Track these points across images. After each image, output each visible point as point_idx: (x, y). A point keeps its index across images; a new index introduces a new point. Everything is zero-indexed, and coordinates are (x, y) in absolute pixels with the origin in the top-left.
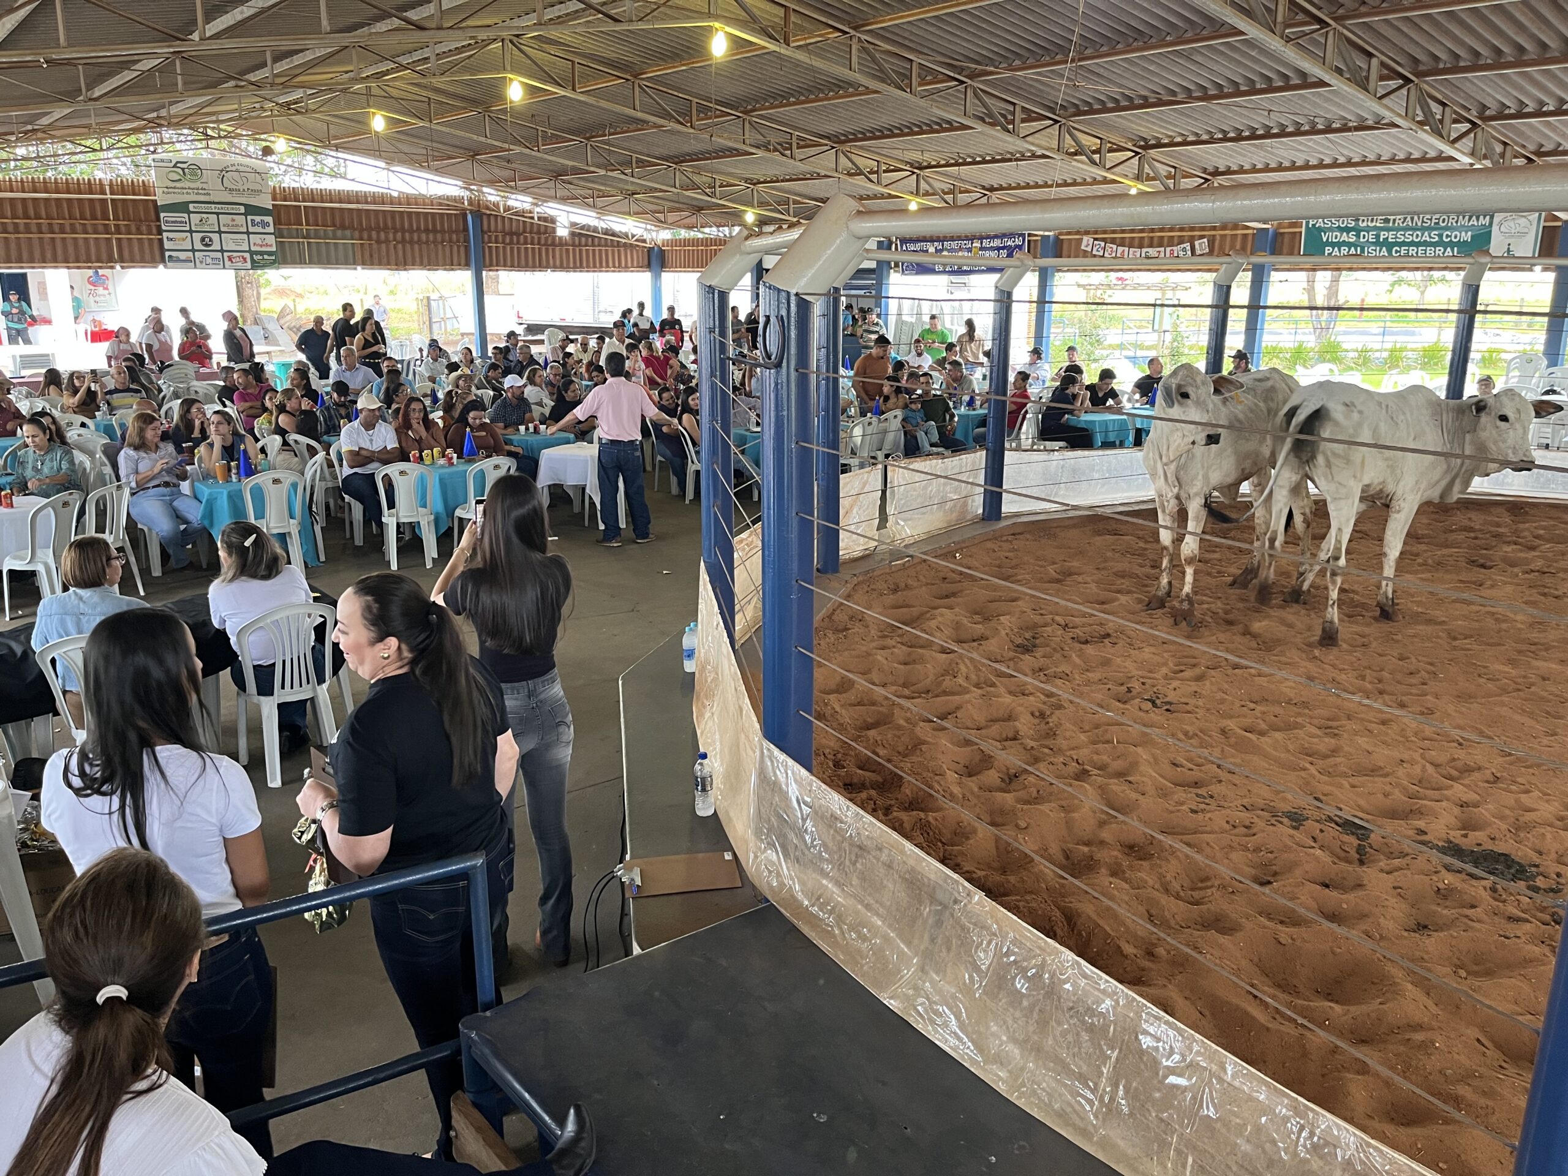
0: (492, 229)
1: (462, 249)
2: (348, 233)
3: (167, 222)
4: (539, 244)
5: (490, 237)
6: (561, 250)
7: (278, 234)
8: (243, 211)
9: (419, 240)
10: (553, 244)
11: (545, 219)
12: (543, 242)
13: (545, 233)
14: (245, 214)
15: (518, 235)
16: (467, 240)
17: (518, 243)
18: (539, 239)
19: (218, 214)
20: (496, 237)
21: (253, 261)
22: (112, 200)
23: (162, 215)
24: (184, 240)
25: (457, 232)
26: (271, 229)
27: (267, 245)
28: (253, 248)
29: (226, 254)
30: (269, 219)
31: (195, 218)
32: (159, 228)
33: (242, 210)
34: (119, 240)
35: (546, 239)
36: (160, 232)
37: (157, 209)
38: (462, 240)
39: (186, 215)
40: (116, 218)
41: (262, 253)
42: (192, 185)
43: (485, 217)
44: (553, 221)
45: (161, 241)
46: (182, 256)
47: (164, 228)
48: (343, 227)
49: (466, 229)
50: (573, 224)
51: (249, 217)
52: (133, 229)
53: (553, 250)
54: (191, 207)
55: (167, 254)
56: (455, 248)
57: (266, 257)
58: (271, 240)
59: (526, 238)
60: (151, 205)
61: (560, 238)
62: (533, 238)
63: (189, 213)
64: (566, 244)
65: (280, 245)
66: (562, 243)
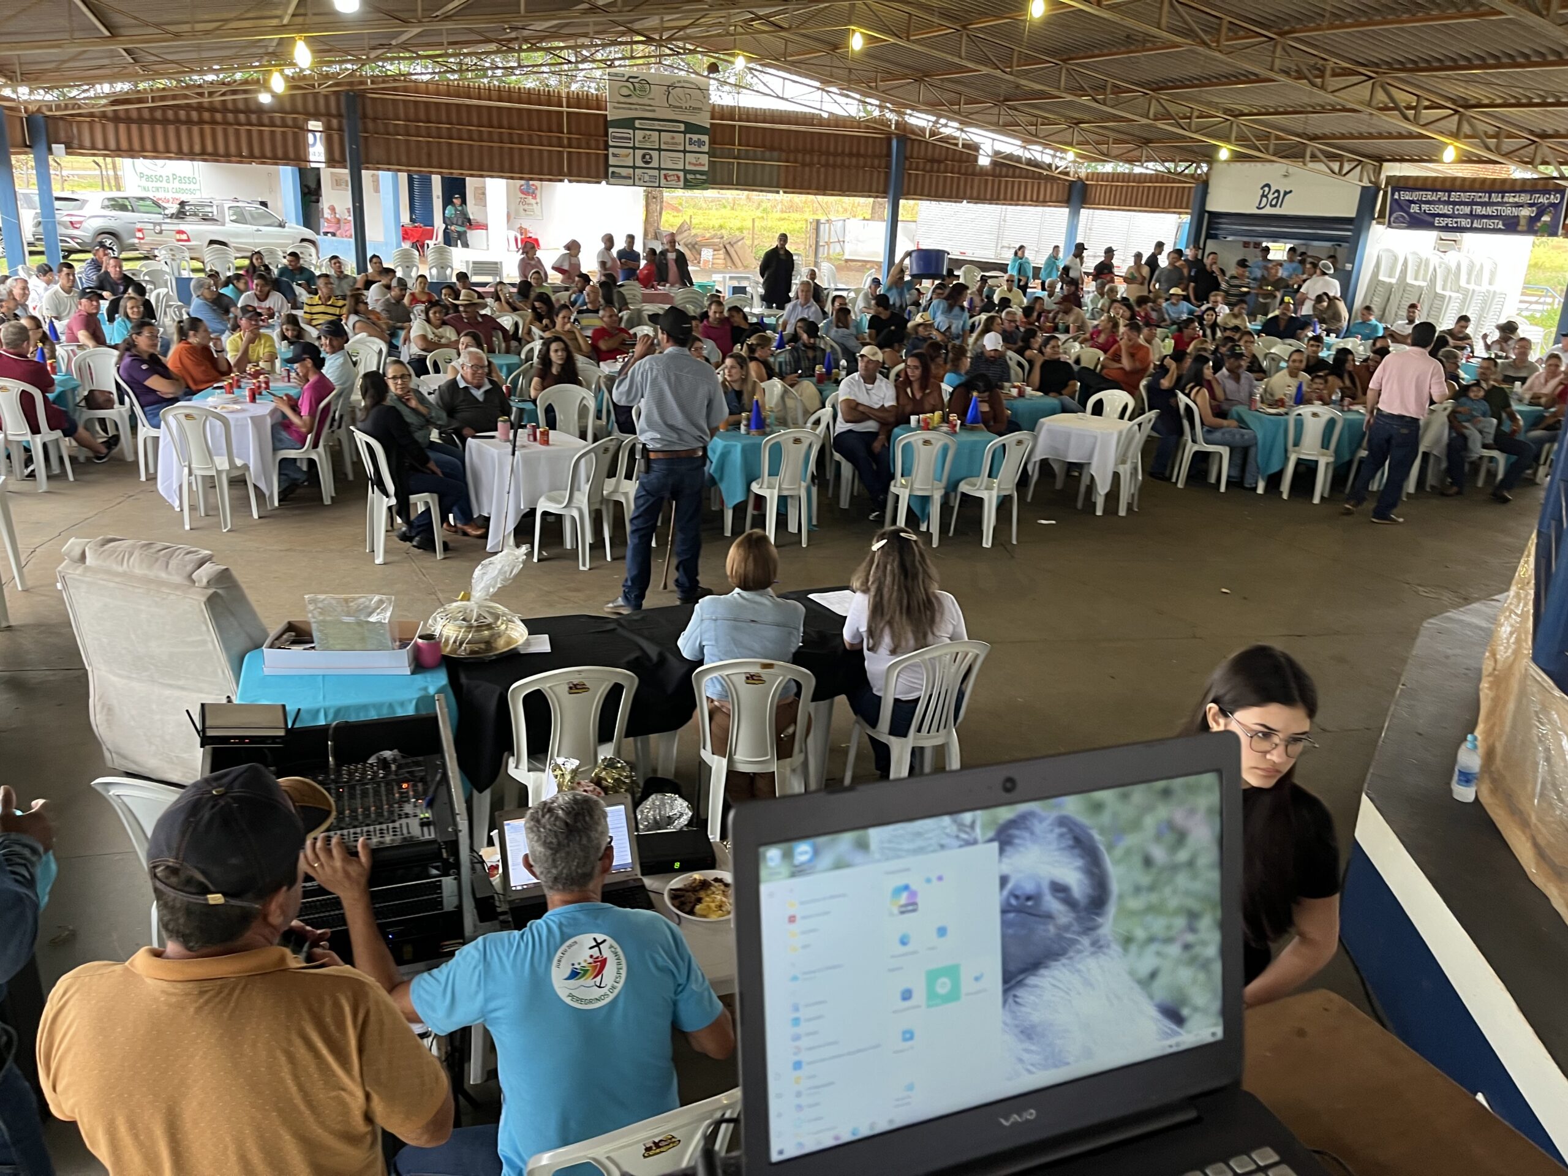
0: (915, 155)
1: (882, 175)
2: (775, 154)
3: (615, 137)
4: (959, 173)
5: (911, 163)
6: (980, 181)
7: (711, 154)
8: (682, 129)
9: (843, 164)
10: (973, 174)
11: (969, 147)
12: (963, 171)
13: (967, 162)
14: (684, 133)
15: (939, 162)
16: (888, 166)
17: (938, 171)
18: (960, 167)
19: (660, 131)
20: (918, 163)
21: (686, 180)
22: (568, 113)
23: (611, 130)
24: (627, 156)
25: (879, 157)
26: (706, 149)
27: (700, 165)
28: (688, 167)
29: (663, 172)
30: (705, 138)
31: (639, 134)
32: (606, 142)
33: (682, 127)
34: (569, 153)
35: (967, 167)
36: (607, 147)
37: (607, 124)
38: (883, 165)
39: (631, 131)
40: (569, 132)
41: (694, 172)
42: (641, 101)
43: (909, 143)
44: (976, 148)
45: (607, 156)
46: (624, 172)
47: (611, 143)
48: (772, 149)
49: (889, 155)
50: (997, 153)
51: (688, 136)
52: (583, 143)
53: (973, 180)
54: (637, 124)
55: (611, 170)
56: (876, 173)
57: (698, 176)
58: (705, 159)
59: (947, 165)
60: (601, 120)
61: (982, 167)
62: (954, 166)
63: (635, 129)
64: (987, 175)
65: (713, 164)
66: (983, 172)
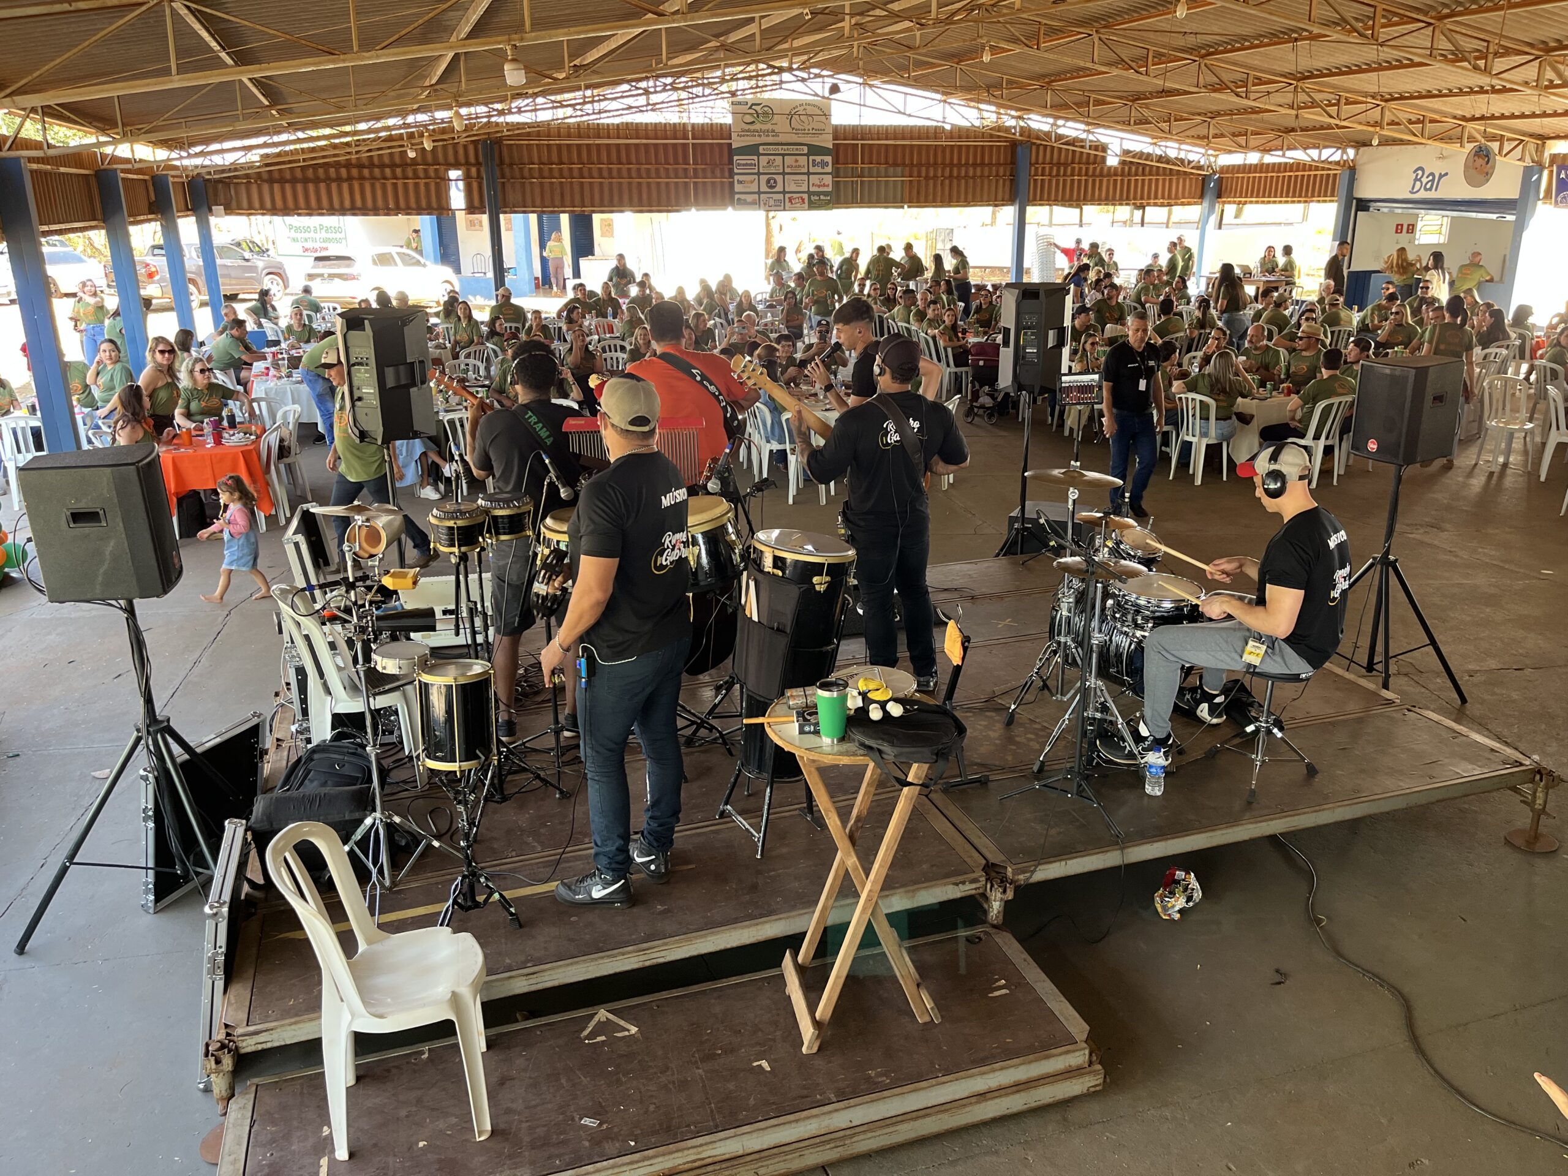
0: (1040, 161)
1: (1008, 183)
2: (899, 169)
3: (739, 165)
4: (1086, 175)
5: (1037, 169)
6: (1108, 181)
7: (836, 173)
9: (967, 175)
10: (1101, 175)
11: (1096, 148)
12: (1091, 172)
13: (1094, 163)
14: (808, 155)
15: (1066, 165)
16: (1013, 173)
17: (1065, 175)
18: (1087, 169)
19: (783, 155)
20: (1044, 168)
21: (810, 201)
22: (694, 145)
23: (735, 158)
24: (752, 182)
25: (1004, 164)
26: (829, 169)
27: (824, 185)
28: (812, 189)
29: (787, 196)
30: (829, 159)
31: (764, 160)
32: (731, 171)
33: (805, 150)
34: (695, 183)
35: (1095, 169)
36: (732, 174)
37: (731, 152)
38: (1008, 173)
39: (755, 158)
40: (695, 163)
41: (818, 194)
42: (764, 127)
43: (1034, 148)
44: (1104, 148)
45: (732, 184)
46: (749, 198)
47: (736, 171)
48: (895, 165)
49: (1014, 162)
50: (1127, 152)
51: (811, 158)
52: (709, 173)
53: (1101, 182)
54: (761, 149)
55: (737, 196)
56: (1001, 182)
57: (822, 197)
58: (828, 180)
59: (1073, 169)
60: (727, 149)
61: (1110, 168)
62: (1080, 169)
63: (759, 155)
64: (1116, 175)
65: (836, 184)
66: (1113, 172)
